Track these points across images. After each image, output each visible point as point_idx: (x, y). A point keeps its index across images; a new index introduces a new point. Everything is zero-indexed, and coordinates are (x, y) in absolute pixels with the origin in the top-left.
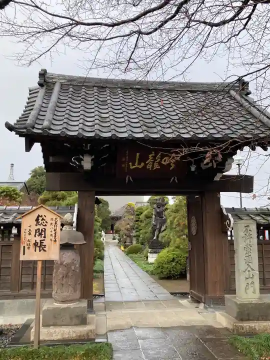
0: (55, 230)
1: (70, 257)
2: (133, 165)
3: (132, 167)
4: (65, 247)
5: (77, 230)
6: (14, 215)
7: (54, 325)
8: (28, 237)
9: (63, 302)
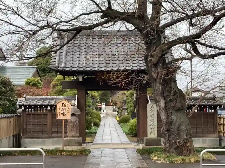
0: (69, 108)
1: (74, 119)
2: (103, 76)
3: (103, 78)
4: (73, 115)
5: (77, 108)
6: (49, 100)
7: (68, 146)
8: (59, 111)
9: (72, 137)
